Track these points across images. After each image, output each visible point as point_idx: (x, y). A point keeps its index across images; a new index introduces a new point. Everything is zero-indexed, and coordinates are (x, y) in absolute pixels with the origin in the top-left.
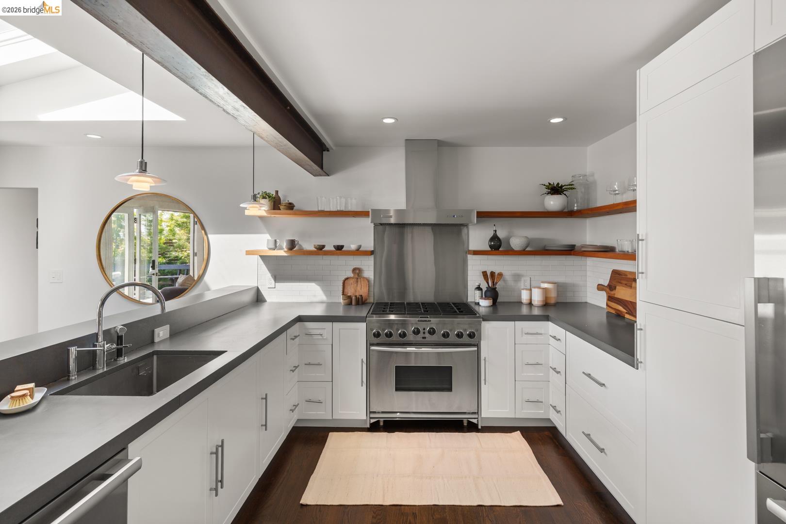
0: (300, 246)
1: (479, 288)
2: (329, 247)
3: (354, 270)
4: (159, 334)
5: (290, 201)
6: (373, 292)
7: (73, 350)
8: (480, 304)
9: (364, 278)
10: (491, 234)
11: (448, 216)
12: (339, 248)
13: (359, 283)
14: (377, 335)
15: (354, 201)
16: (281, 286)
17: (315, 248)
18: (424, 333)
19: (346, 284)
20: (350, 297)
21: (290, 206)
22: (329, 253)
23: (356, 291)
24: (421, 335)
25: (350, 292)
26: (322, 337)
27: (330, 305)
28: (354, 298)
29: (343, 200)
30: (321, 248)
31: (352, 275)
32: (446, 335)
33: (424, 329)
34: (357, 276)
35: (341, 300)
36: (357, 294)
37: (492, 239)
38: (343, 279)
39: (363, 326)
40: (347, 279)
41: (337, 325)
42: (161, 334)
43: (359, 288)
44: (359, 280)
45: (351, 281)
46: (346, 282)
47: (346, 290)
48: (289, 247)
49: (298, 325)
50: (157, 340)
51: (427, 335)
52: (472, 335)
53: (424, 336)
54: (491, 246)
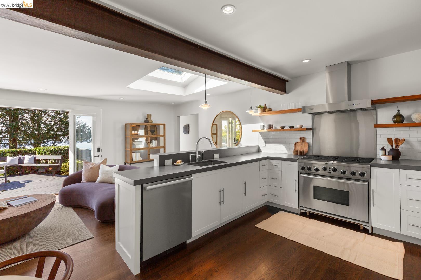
0: (275, 127)
1: (383, 149)
2: (287, 128)
3: (301, 138)
4: (215, 156)
5: (270, 108)
6: (311, 150)
7: (190, 155)
8: (381, 159)
9: (306, 142)
11: (349, 105)
12: (292, 127)
13: (303, 145)
14: (303, 168)
15: (300, 104)
16: (267, 145)
17: (280, 128)
18: (330, 170)
19: (296, 145)
20: (297, 151)
21: (270, 110)
22: (287, 130)
23: (301, 149)
24: (328, 171)
25: (298, 149)
26: (277, 167)
27: (289, 155)
28: (299, 152)
29: (293, 104)
30: (283, 128)
31: (299, 141)
32: (344, 172)
33: (330, 168)
34: (302, 141)
35: (293, 153)
36: (301, 151)
38: (295, 143)
39: (296, 164)
40: (297, 143)
41: (284, 162)
42: (216, 156)
43: (303, 147)
44: (303, 143)
45: (299, 144)
46: (296, 144)
47: (296, 148)
48: (269, 128)
49: (267, 161)
50: (214, 158)
51: (331, 171)
52: (362, 174)
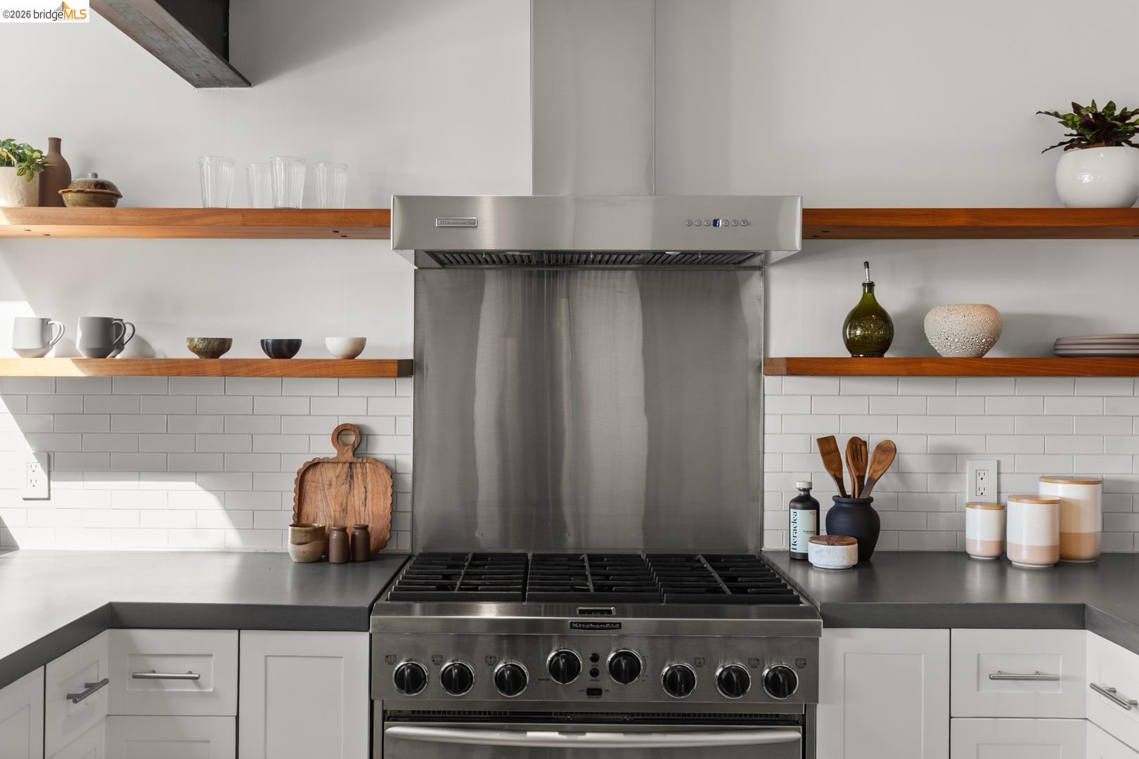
0: (143, 343)
1: (806, 501)
2: (246, 349)
3: (340, 433)
5: (101, 178)
6: (409, 516)
8: (811, 560)
9: (376, 461)
10: (854, 297)
11: (690, 224)
12: (283, 350)
13: (358, 481)
14: (412, 680)
15: (341, 179)
16: (70, 490)
17: (194, 349)
18: (594, 673)
19: (309, 487)
20: (320, 535)
21: (103, 195)
22: (248, 368)
23: (345, 510)
24: (583, 679)
25: (323, 513)
26: (199, 686)
28: (334, 535)
29: (299, 174)
30: (215, 349)
31: (330, 451)
32: (679, 682)
33: (595, 658)
34: (349, 456)
35: (287, 544)
36: (350, 523)
37: (856, 317)
38: (300, 466)
39: (357, 644)
40: (313, 465)
41: (257, 642)
43: (357, 499)
44: (358, 470)
45: (329, 474)
46: (309, 477)
47: (307, 508)
48: (96, 345)
49: (105, 639)
51: (607, 682)
52: (780, 684)
53: (593, 685)
54: (851, 344)
